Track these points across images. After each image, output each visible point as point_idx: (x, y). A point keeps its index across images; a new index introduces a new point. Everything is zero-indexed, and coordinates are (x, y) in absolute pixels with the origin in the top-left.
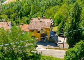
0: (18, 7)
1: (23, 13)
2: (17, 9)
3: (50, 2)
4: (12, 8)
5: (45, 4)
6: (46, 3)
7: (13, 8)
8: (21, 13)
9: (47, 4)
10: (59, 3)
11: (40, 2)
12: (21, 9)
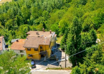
0: (14, 10)
1: (21, 18)
2: (13, 13)
3: (54, 3)
4: (6, 12)
5: (49, 6)
6: (50, 4)
7: (8, 11)
8: (18, 19)
9: (52, 5)
10: (66, 3)
11: (42, 2)
12: (19, 14)
